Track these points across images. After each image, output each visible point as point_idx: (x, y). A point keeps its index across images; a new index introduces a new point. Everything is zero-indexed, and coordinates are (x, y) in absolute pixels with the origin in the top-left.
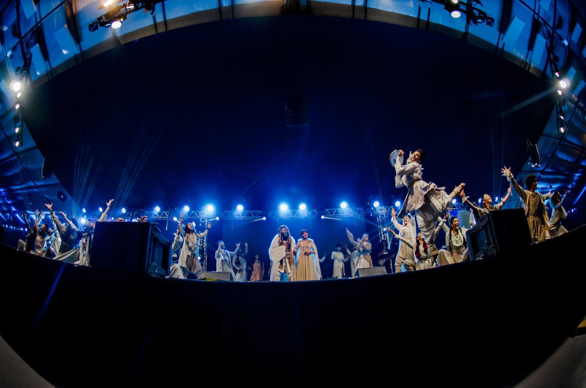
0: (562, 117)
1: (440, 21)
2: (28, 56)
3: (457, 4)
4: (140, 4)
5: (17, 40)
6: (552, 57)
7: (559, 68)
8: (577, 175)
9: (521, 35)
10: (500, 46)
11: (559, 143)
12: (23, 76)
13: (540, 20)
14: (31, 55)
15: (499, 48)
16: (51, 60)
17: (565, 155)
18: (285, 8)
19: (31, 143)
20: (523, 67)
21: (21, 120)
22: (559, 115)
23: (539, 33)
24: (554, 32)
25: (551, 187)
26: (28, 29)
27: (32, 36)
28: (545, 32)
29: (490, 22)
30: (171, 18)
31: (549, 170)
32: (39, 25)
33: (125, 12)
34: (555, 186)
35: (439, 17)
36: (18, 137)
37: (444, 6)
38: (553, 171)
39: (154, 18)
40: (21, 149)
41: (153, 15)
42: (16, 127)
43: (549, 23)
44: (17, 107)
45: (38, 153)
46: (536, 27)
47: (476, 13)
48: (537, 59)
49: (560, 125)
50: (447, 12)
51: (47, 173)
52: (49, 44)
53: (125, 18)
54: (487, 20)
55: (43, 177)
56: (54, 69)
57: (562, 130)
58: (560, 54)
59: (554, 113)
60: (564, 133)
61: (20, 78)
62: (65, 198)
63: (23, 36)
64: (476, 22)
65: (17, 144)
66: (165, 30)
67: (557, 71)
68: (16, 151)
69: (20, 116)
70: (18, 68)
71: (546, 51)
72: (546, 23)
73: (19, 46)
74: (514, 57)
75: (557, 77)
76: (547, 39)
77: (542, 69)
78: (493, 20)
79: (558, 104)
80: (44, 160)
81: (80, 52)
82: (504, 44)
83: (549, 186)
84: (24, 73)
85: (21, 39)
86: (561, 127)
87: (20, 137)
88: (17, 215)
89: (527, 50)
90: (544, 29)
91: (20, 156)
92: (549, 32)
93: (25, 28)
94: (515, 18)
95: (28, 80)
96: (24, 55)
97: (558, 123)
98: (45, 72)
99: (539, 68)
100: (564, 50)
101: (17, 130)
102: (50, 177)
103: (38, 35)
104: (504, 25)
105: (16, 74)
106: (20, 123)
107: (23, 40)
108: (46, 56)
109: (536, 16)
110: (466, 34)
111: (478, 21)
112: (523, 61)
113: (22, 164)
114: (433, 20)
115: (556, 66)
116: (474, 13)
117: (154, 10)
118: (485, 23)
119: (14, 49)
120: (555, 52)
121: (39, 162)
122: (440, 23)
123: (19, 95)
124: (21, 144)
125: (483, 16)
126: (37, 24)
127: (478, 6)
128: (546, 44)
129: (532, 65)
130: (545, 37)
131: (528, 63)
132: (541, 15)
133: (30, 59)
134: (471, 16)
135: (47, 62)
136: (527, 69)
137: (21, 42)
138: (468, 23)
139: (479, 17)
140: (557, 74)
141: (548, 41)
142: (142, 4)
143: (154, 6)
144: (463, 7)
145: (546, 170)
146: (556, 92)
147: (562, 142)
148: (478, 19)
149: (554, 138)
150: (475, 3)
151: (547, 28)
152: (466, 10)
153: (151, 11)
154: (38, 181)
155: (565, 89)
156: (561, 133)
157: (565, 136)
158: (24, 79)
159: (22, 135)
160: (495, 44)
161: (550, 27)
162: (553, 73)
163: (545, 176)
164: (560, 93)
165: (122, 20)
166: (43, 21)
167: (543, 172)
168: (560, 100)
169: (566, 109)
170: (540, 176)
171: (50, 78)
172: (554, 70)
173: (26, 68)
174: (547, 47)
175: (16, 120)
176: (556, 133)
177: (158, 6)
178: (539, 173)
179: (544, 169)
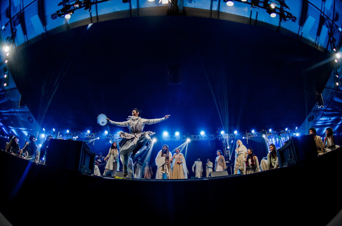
0: (337, 76)
1: (263, 20)
2: (14, 31)
3: (274, 9)
4: (83, 4)
5: (9, 20)
6: (331, 39)
7: (336, 46)
9: (313, 27)
10: (300, 34)
11: (336, 92)
12: (10, 43)
13: (325, 16)
14: (16, 30)
15: (299, 36)
16: (27, 35)
17: (339, 99)
18: (169, 11)
19: (13, 85)
20: (314, 46)
21: (8, 70)
22: (335, 75)
23: (324, 24)
24: (333, 23)
25: (330, 119)
26: (15, 14)
27: (17, 18)
28: (328, 24)
29: (294, 19)
30: (101, 14)
31: (329, 109)
32: (22, 11)
33: (74, 9)
34: (333, 118)
35: (263, 17)
36: (6, 81)
37: (266, 10)
38: (331, 109)
39: (91, 14)
40: (7, 88)
41: (90, 12)
42: (5, 74)
43: (330, 18)
44: (6, 62)
45: (17, 92)
46: (322, 21)
47: (286, 14)
48: (322, 41)
49: (336, 81)
50: (268, 14)
51: (22, 104)
52: (27, 25)
53: (73, 13)
54: (292, 19)
55: (20, 107)
56: (29, 41)
57: (337, 84)
58: (337, 37)
59: (332, 74)
60: (339, 86)
61: (9, 44)
62: (33, 120)
63: (12, 17)
64: (285, 20)
65: (5, 85)
66: (97, 22)
67: (334, 48)
68: (4, 89)
69: (8, 68)
70: (8, 38)
71: (328, 36)
72: (328, 18)
73: (9, 23)
74: (308, 41)
75: (334, 51)
76: (329, 28)
77: (325, 48)
78: (296, 18)
79: (335, 68)
80: (20, 96)
81: (45, 31)
82: (302, 33)
83: (329, 119)
84: (12, 41)
85: (11, 19)
86: (337, 82)
87: (7, 81)
88: (3, 128)
89: (316, 36)
90: (327, 22)
91: (7, 92)
92: (330, 24)
93: (14, 13)
94: (310, 16)
95: (14, 46)
96: (12, 30)
97: (335, 80)
98: (24, 42)
99: (323, 46)
100: (339, 34)
101: (5, 76)
102: (24, 107)
103: (21, 18)
104: (302, 21)
105: (7, 41)
106: (7, 72)
107: (12, 20)
108: (25, 32)
109: (322, 14)
110: (279, 27)
111: (287, 19)
112: (314, 43)
113: (8, 98)
114: (260, 19)
115: (334, 45)
116: (284, 14)
117: (90, 9)
118: (291, 20)
119: (6, 25)
120: (333, 36)
121: (18, 97)
122: (263, 21)
123: (8, 55)
124: (8, 85)
125: (290, 16)
126: (21, 11)
127: (287, 10)
128: (328, 31)
129: (319, 45)
130: (327, 27)
131: (316, 44)
132: (325, 13)
133: (15, 32)
134: (282, 16)
135: (25, 36)
136: (316, 47)
137: (10, 21)
138: (281, 20)
139: (288, 17)
140: (334, 50)
141: (329, 29)
142: (84, 5)
143: (91, 6)
144: (277, 11)
145: (327, 109)
146: (334, 60)
147: (337, 91)
148: (286, 18)
149: (332, 89)
150: (285, 8)
151: (328, 21)
152: (279, 12)
153: (89, 9)
154: (17, 109)
155: (339, 59)
156: (337, 86)
157: (339, 88)
158: (11, 45)
159: (8, 79)
160: (297, 33)
161: (331, 20)
162: (332, 49)
163: (327, 113)
164: (336, 61)
165: (71, 14)
166: (24, 10)
167: (325, 110)
168: (336, 66)
169: (339, 71)
170: (323, 113)
171: (27, 46)
172: (333, 47)
173: (12, 38)
174: (328, 33)
175: (5, 70)
176: (334, 86)
177: (93, 7)
178: (323, 111)
179: (326, 108)
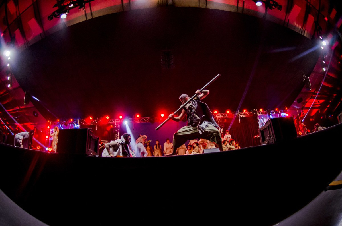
0: (324, 62)
6: (318, 28)
7: (322, 33)
8: (335, 95)
13: (311, 6)
15: (286, 22)
17: (327, 83)
18: (159, 2)
20: (300, 33)
22: (322, 61)
23: (310, 13)
28: (314, 13)
29: (280, 8)
30: (95, 10)
33: (68, 9)
34: (321, 101)
35: (249, 5)
38: (320, 93)
41: (85, 10)
45: (21, 90)
46: (308, 10)
47: (272, 3)
49: (323, 66)
51: (27, 101)
53: (68, 12)
55: (24, 104)
57: (324, 69)
59: (320, 59)
60: (326, 71)
62: (38, 115)
64: (271, 8)
66: (91, 18)
71: (314, 24)
74: (295, 27)
75: (321, 39)
77: (312, 34)
79: (322, 55)
80: (25, 94)
81: (43, 32)
83: (318, 101)
87: (10, 82)
89: (303, 23)
90: (313, 11)
94: (295, 5)
102: (29, 103)
104: (289, 9)
106: (10, 74)
109: (308, 4)
110: (266, 14)
111: (273, 7)
112: (300, 30)
113: (12, 97)
114: (246, 7)
116: (270, 3)
118: (277, 8)
121: (22, 95)
122: (250, 9)
124: (11, 86)
125: (276, 4)
129: (306, 32)
130: (314, 16)
131: (303, 31)
134: (268, 4)
136: (302, 34)
138: (267, 9)
139: (273, 5)
140: (321, 37)
141: (315, 18)
143: (85, 5)
147: (325, 76)
149: (320, 74)
151: (315, 11)
152: (265, 1)
153: (83, 8)
154: (22, 106)
156: (324, 71)
157: (326, 73)
160: (284, 20)
164: (322, 48)
167: (314, 93)
168: (323, 52)
169: (326, 57)
170: (312, 96)
171: (27, 47)
172: (319, 35)
174: (315, 22)
176: (321, 71)
177: (87, 5)
178: (311, 94)
179: (315, 91)
